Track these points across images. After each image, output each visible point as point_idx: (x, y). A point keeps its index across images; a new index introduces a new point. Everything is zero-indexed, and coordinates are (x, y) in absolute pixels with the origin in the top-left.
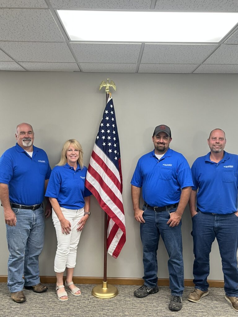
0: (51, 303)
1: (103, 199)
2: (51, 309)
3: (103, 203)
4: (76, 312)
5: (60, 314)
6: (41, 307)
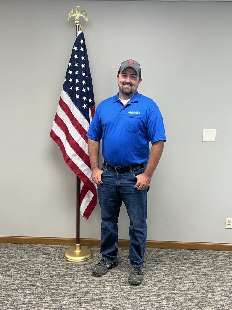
0: (16, 267)
1: (67, 153)
2: (15, 274)
3: (67, 158)
4: (41, 278)
5: (23, 279)
6: (4, 272)
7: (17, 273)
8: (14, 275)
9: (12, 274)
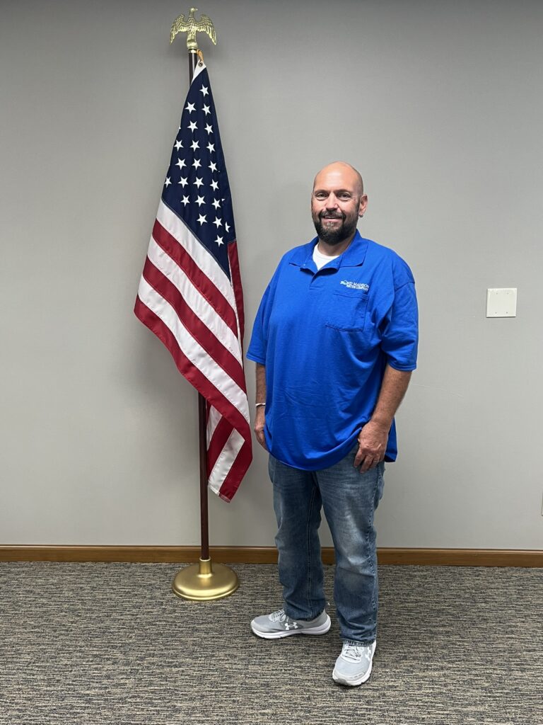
1: (185, 352)
3: (185, 361)
7: (67, 631)
8: (62, 634)
9: (55, 631)
